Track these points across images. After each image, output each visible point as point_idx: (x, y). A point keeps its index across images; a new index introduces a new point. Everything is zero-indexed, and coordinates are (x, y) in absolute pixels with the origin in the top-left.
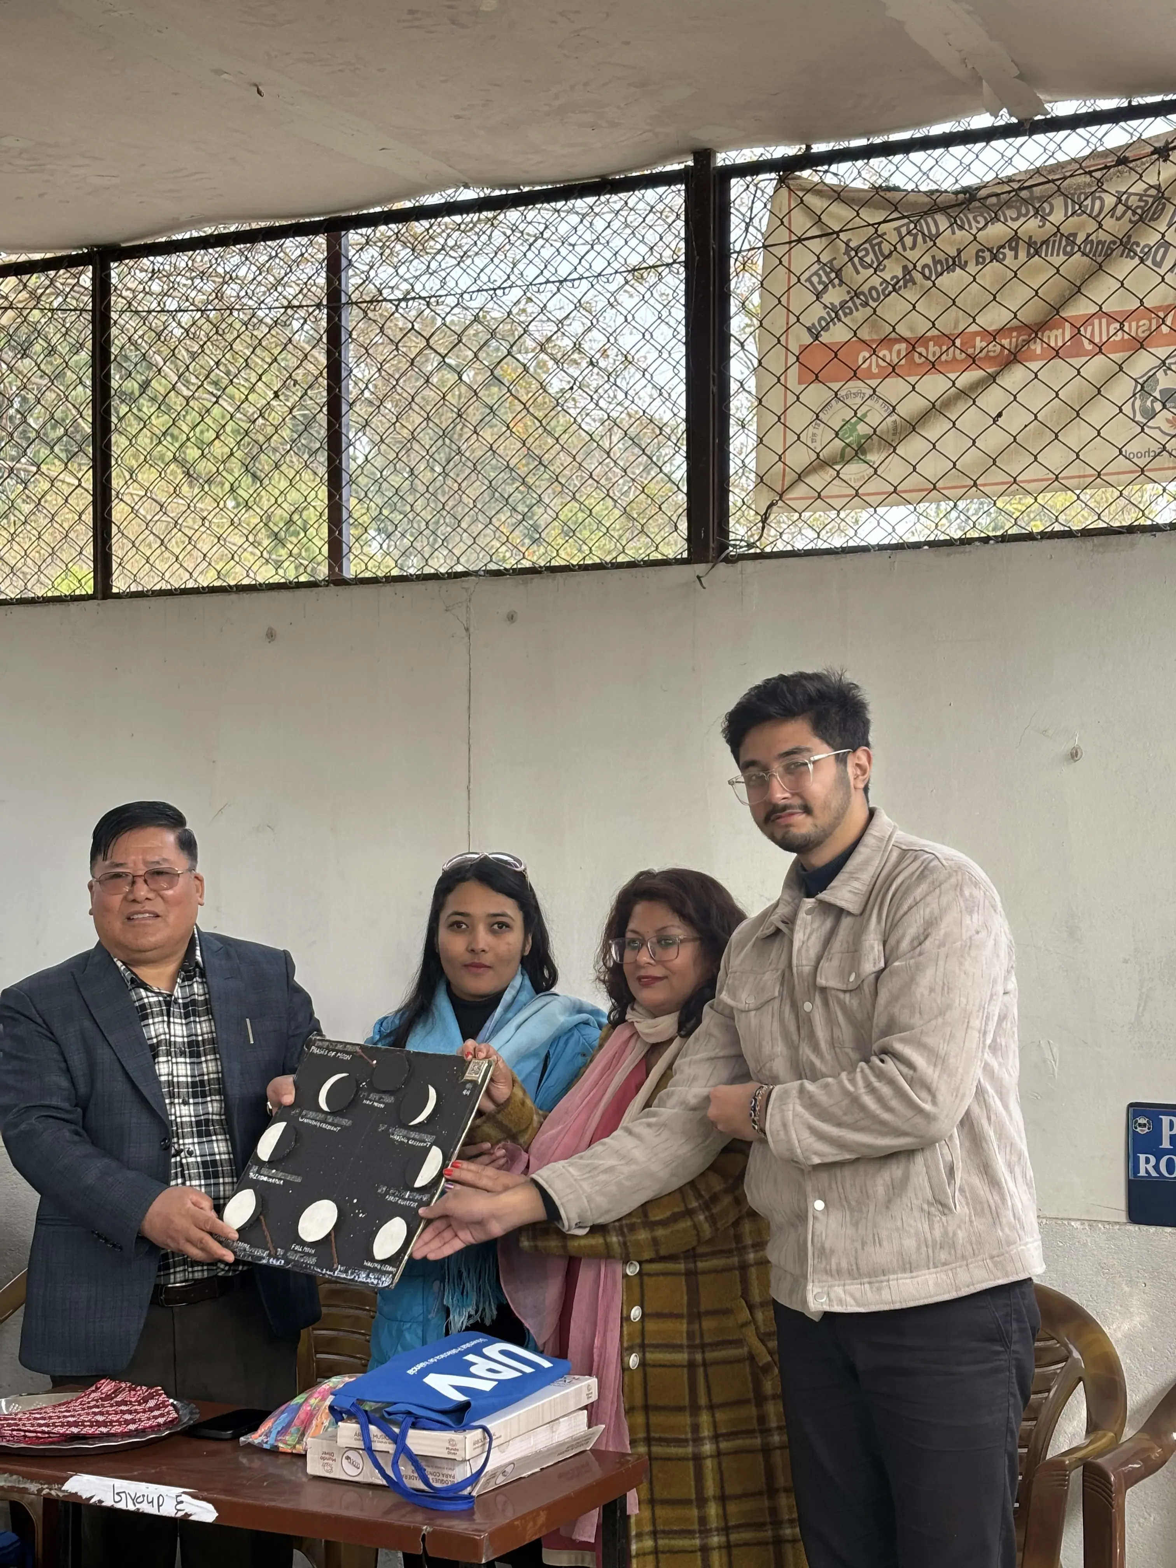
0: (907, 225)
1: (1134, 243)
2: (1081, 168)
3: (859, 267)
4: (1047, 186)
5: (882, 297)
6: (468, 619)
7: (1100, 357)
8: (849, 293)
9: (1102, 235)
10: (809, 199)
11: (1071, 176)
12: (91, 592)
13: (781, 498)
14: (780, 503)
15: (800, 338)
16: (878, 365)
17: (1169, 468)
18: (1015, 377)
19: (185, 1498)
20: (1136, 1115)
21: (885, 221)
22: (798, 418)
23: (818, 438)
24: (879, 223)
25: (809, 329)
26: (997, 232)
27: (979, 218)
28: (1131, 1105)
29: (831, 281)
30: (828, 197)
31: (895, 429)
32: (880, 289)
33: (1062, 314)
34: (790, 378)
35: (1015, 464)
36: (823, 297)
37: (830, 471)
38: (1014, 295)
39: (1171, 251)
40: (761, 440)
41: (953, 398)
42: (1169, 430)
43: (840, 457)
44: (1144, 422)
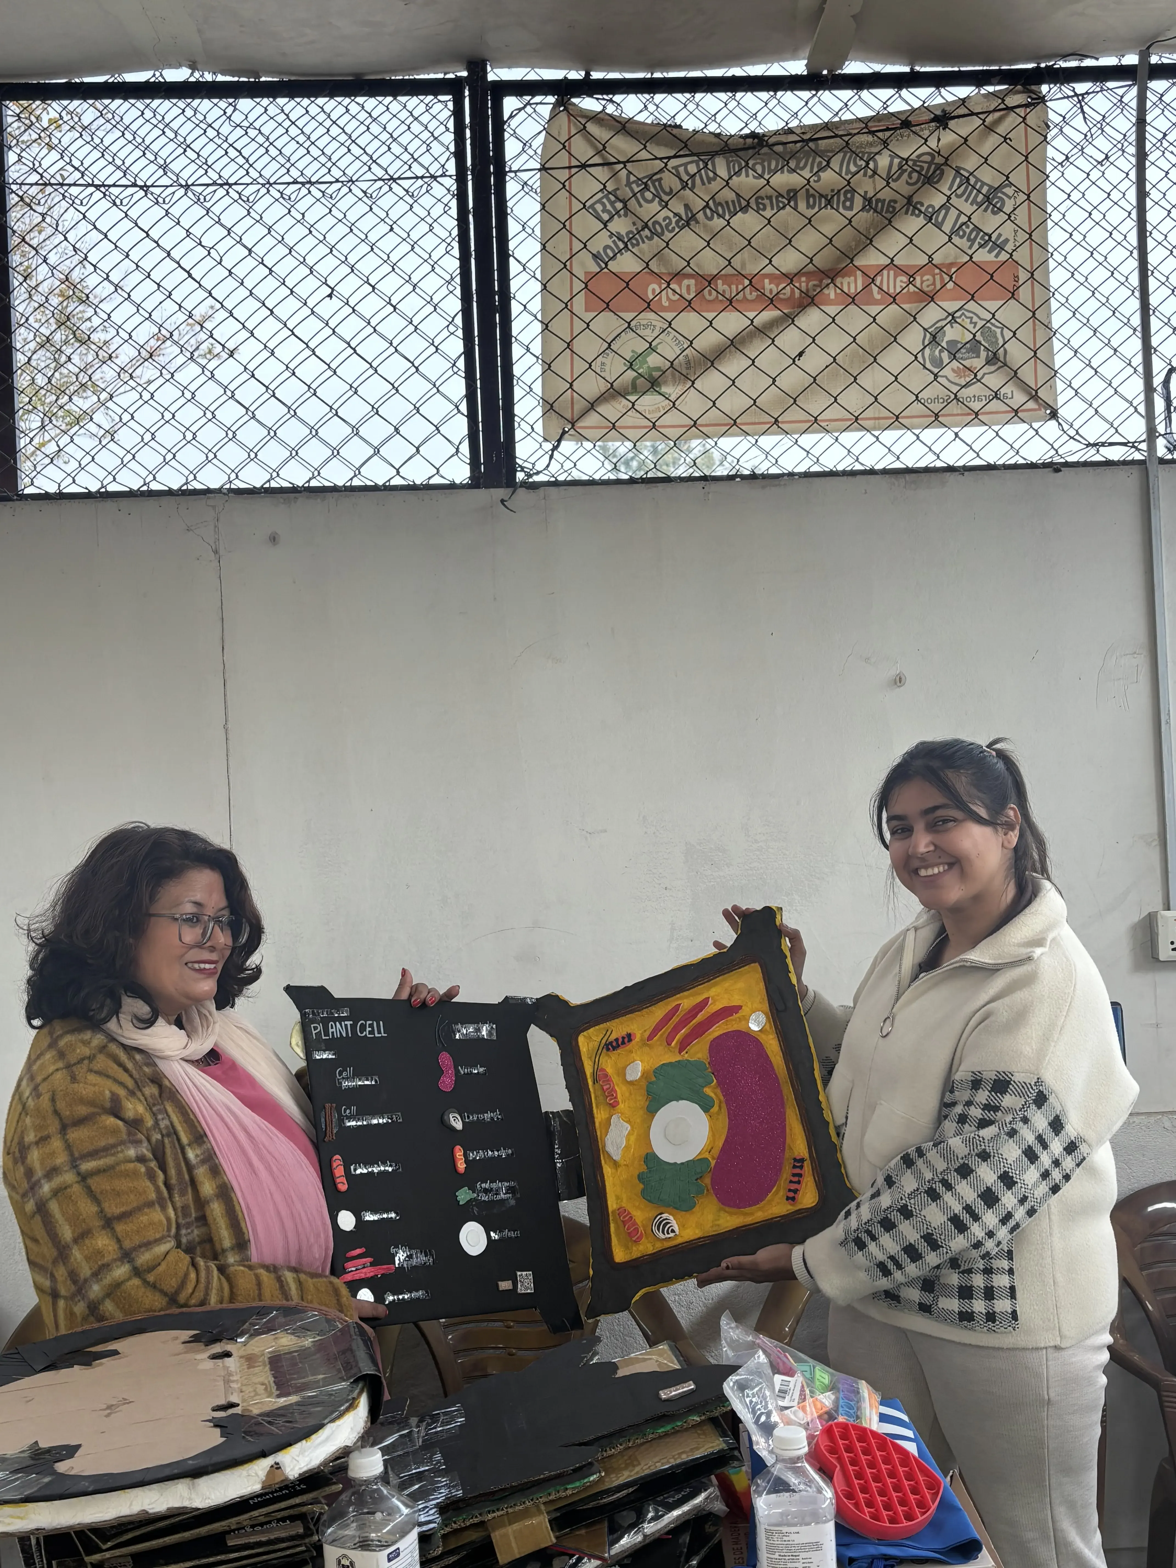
0: (685, 165)
1: (917, 203)
2: (866, 127)
3: (641, 200)
4: (832, 140)
5: (677, 230)
6: (217, 541)
7: (894, 306)
8: (634, 224)
9: (887, 194)
10: (591, 127)
11: (858, 133)
13: (573, 426)
14: (572, 432)
15: (585, 265)
16: (668, 298)
17: (958, 415)
18: (812, 319)
21: (675, 157)
22: (588, 346)
23: (607, 368)
24: (669, 158)
25: (596, 256)
26: (783, 180)
29: (617, 212)
30: (609, 127)
31: (688, 363)
32: (663, 224)
33: (856, 263)
34: (579, 304)
35: (816, 404)
36: (610, 226)
37: (624, 401)
38: (809, 241)
39: (953, 213)
40: (548, 367)
41: (752, 336)
42: (957, 380)
43: (634, 388)
44: (936, 370)
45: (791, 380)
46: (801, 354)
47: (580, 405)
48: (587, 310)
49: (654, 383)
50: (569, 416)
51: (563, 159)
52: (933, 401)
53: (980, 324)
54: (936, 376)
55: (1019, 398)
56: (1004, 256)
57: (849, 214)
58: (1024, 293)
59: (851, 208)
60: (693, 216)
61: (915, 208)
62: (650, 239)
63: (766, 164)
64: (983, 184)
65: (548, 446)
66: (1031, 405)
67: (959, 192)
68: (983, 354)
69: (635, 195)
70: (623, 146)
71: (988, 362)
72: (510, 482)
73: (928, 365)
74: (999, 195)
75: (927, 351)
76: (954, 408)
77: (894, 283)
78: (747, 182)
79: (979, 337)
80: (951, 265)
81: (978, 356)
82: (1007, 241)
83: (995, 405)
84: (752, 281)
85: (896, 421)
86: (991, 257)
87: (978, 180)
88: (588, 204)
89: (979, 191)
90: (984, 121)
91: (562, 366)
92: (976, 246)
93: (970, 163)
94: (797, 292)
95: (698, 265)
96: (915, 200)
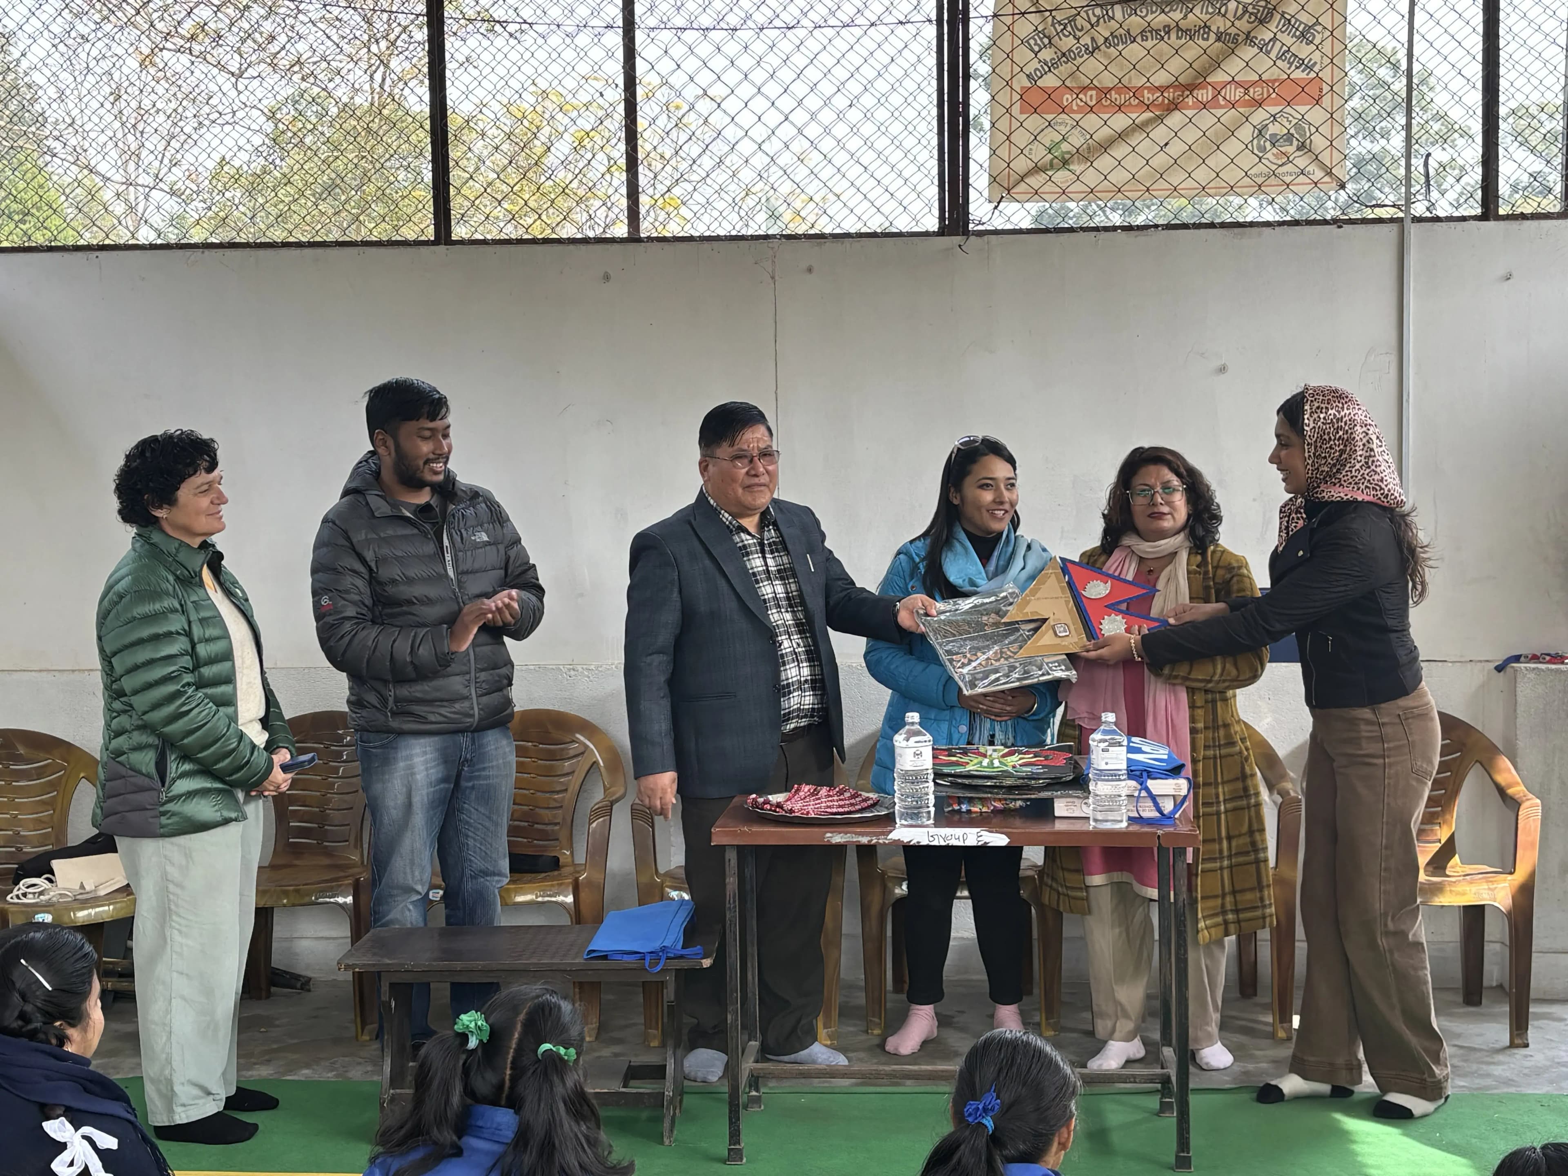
1: (1253, 37)
3: (1062, 37)
5: (1085, 57)
6: (773, 270)
7: (1233, 110)
8: (1056, 53)
9: (1233, 31)
12: (432, 238)
13: (1009, 193)
14: (1008, 196)
15: (1021, 82)
16: (1077, 105)
17: (1275, 186)
18: (1175, 119)
19: (983, 833)
22: (1021, 138)
23: (1034, 153)
25: (1029, 77)
27: (1144, 11)
29: (1045, 46)
31: (1089, 148)
32: (1076, 52)
33: (1208, 80)
34: (1016, 110)
35: (1176, 178)
36: (1039, 55)
37: (1044, 175)
38: (1176, 65)
39: (1278, 45)
40: (993, 152)
41: (1134, 130)
42: (1275, 161)
43: (1051, 166)
44: (1261, 155)
45: (1160, 161)
46: (1166, 144)
47: (1014, 177)
48: (1021, 113)
49: (1065, 163)
50: (1006, 185)
51: (1009, 9)
52: (1257, 176)
53: (1294, 122)
54: (1261, 159)
55: (1319, 174)
56: (1313, 75)
57: (1205, 45)
58: (1326, 101)
59: (1207, 39)
60: (1097, 47)
61: (1251, 41)
62: (1066, 63)
63: (1149, 8)
64: (1301, 23)
65: (992, 206)
66: (1327, 179)
67: (1283, 29)
68: (1295, 143)
69: (1057, 33)
71: (1298, 149)
72: (966, 232)
73: (1256, 151)
74: (1312, 31)
75: (1255, 142)
76: (1273, 180)
77: (1234, 94)
78: (1135, 23)
79: (1292, 131)
80: (1275, 80)
81: (1291, 145)
82: (1315, 63)
83: (1302, 178)
84: (1136, 92)
85: (1232, 190)
86: (1304, 75)
87: (1297, 20)
88: (1024, 41)
89: (1297, 29)
91: (1003, 152)
92: (1293, 67)
94: (1166, 101)
95: (1099, 82)
96: (1252, 34)
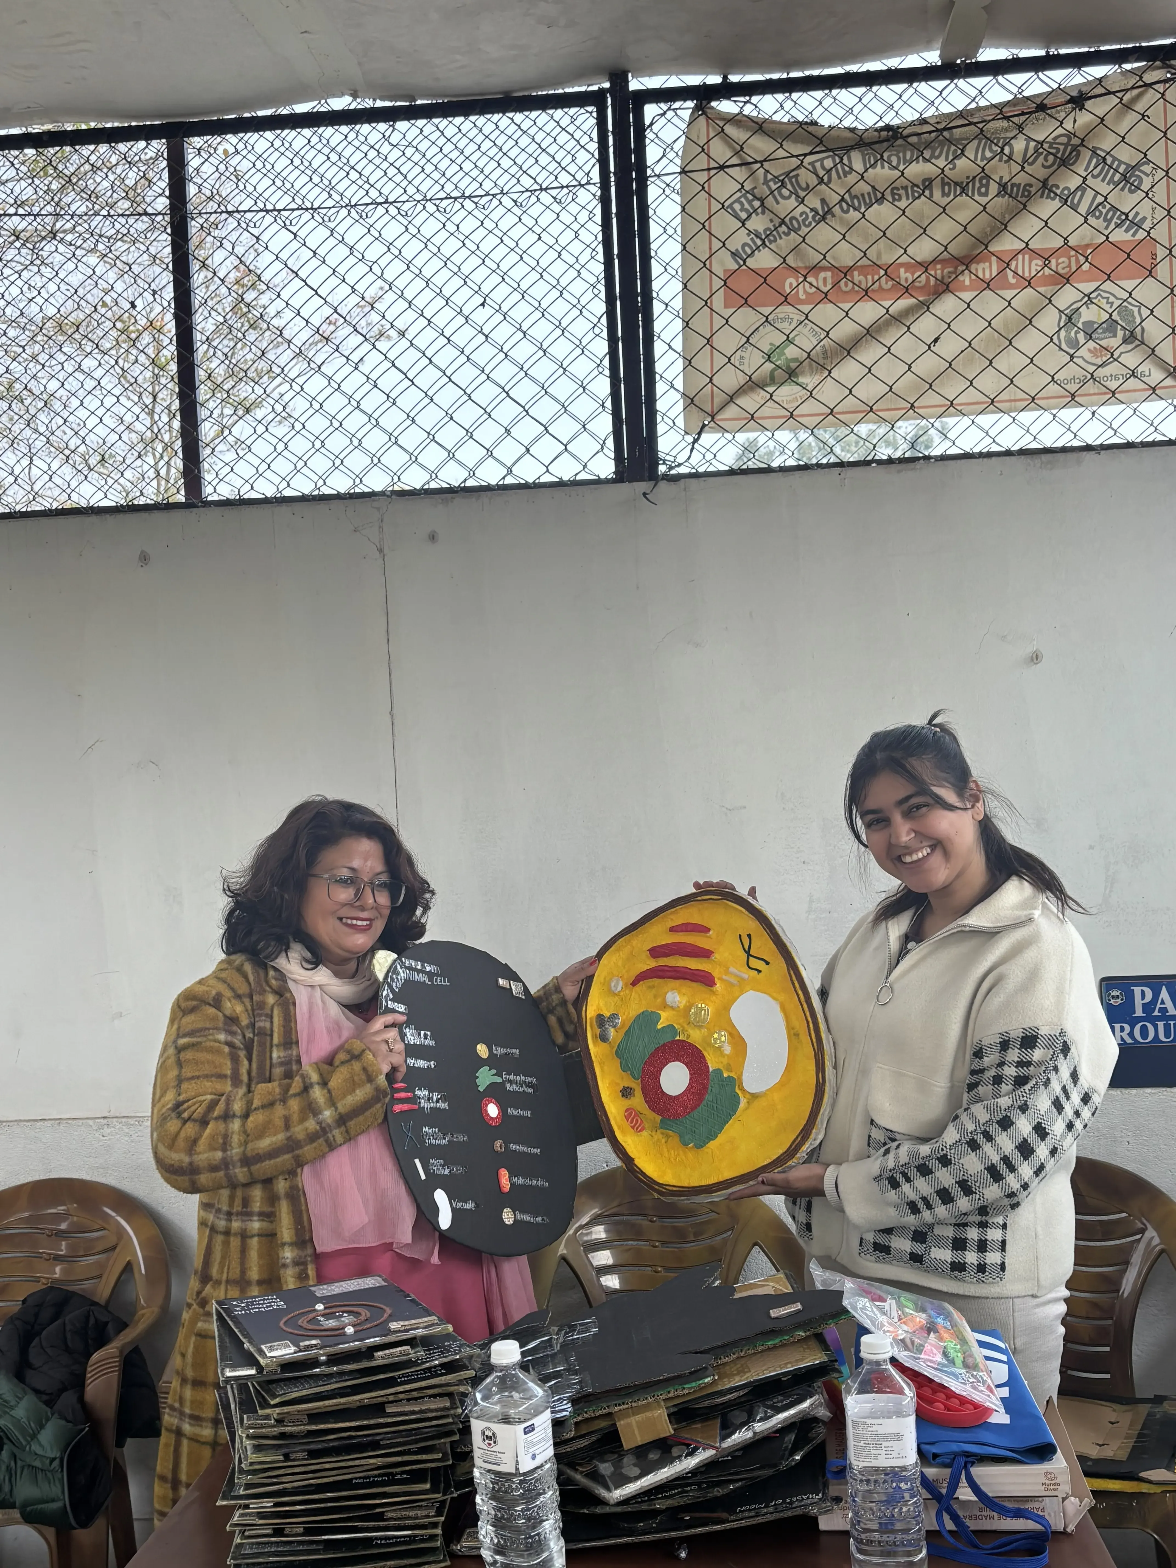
0: (822, 160)
1: (1052, 186)
2: (1001, 113)
3: (778, 198)
4: (967, 128)
5: (814, 224)
6: (382, 541)
7: (1029, 290)
8: (771, 221)
9: (1022, 178)
10: (729, 129)
11: (993, 119)
13: (713, 420)
14: (712, 424)
15: (724, 263)
16: (805, 291)
17: (1094, 394)
18: (947, 306)
20: (1109, 988)
21: (811, 153)
22: (727, 341)
23: (746, 361)
24: (805, 155)
25: (734, 254)
26: (918, 170)
27: (894, 159)
28: (1103, 980)
29: (755, 211)
30: (747, 129)
31: (825, 351)
32: (800, 219)
33: (991, 248)
34: (718, 302)
35: (952, 388)
36: (748, 224)
37: (762, 393)
38: (944, 229)
39: (1090, 194)
40: (689, 363)
41: (887, 324)
42: (1093, 360)
43: (772, 379)
44: (1072, 351)
45: (928, 365)
46: (936, 340)
47: (720, 398)
48: (726, 307)
49: (791, 374)
50: (709, 410)
51: (702, 162)
52: (1069, 382)
53: (1117, 303)
54: (1072, 357)
55: (1157, 375)
56: (1141, 234)
57: (983, 200)
58: (1162, 270)
59: (986, 194)
60: (830, 210)
61: (1051, 191)
62: (787, 234)
63: (901, 155)
64: (1120, 163)
65: (690, 439)
66: (1169, 381)
67: (1095, 172)
68: (1120, 333)
69: (772, 192)
70: (760, 146)
71: (1125, 341)
72: (653, 476)
73: (1064, 346)
74: (1137, 173)
75: (1063, 333)
76: (1090, 387)
77: (1028, 267)
78: (882, 174)
79: (1115, 316)
80: (1087, 246)
81: (1115, 336)
82: (1144, 219)
83: (1133, 383)
84: (888, 270)
85: (1033, 401)
86: (1128, 236)
87: (1115, 159)
88: (726, 204)
89: (1116, 170)
90: (1121, 99)
91: (703, 362)
92: (1112, 226)
93: (1106, 142)
94: (932, 280)
95: (834, 258)
96: (1050, 183)
